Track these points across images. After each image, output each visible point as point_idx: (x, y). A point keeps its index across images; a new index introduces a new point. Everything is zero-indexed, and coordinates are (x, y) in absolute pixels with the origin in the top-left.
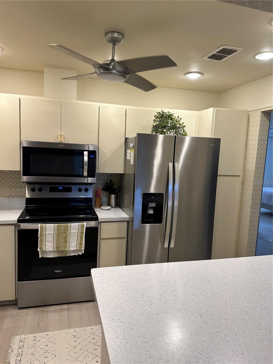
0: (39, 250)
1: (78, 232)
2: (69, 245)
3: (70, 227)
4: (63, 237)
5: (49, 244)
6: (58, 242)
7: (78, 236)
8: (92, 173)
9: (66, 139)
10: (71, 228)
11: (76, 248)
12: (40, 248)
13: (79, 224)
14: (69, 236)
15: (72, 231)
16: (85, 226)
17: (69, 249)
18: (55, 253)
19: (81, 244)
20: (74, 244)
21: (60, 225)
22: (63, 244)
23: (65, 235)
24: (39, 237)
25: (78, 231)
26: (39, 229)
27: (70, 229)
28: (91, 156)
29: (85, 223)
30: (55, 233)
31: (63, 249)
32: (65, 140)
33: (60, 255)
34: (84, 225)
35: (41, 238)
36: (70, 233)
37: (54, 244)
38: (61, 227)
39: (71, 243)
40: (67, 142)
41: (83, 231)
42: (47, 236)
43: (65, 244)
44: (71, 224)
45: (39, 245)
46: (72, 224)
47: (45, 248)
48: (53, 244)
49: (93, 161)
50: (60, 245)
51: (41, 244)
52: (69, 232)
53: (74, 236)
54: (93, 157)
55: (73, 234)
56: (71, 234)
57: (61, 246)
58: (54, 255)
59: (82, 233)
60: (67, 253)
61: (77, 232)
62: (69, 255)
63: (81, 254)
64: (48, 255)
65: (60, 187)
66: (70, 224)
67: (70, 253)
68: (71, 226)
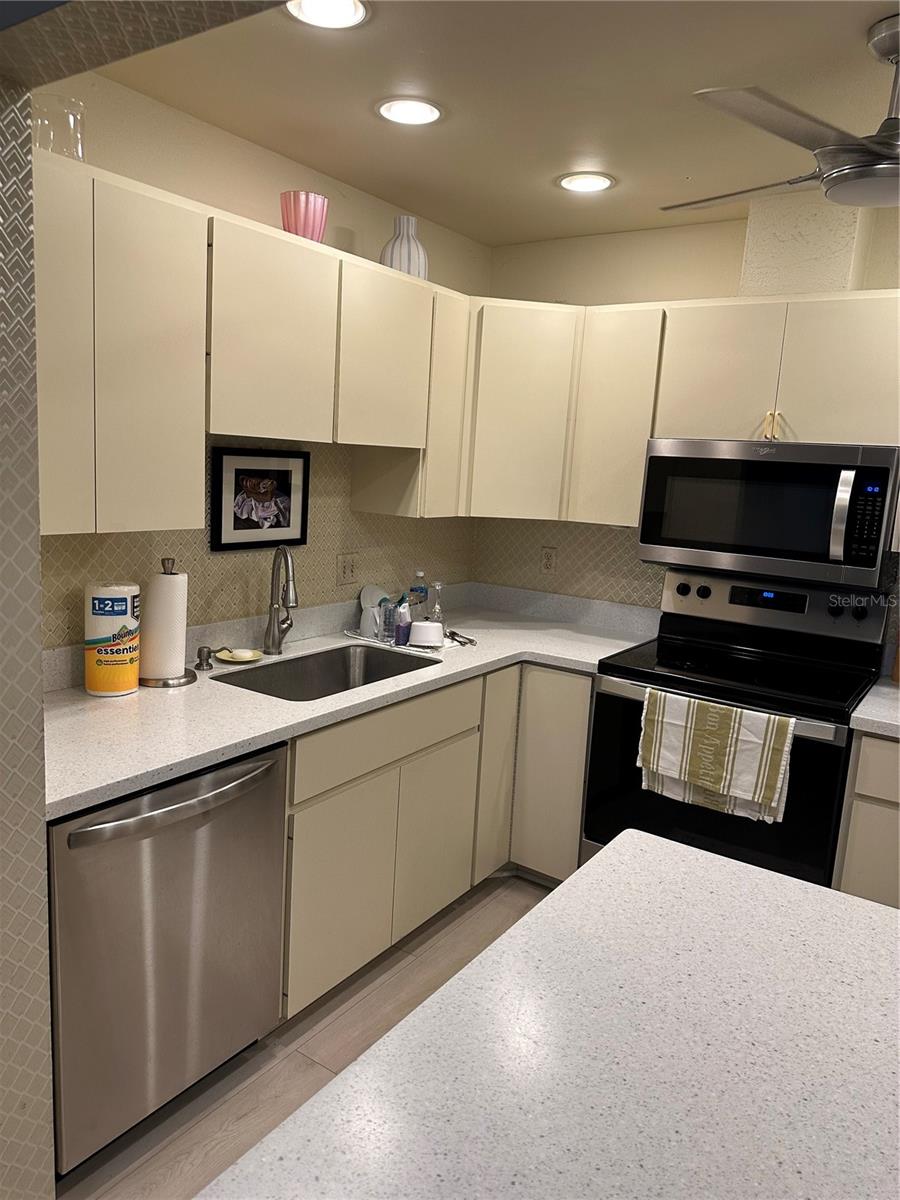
0: (639, 764)
1: (764, 744)
2: (728, 777)
3: (737, 720)
4: (711, 745)
5: (668, 754)
6: (695, 758)
7: (762, 756)
8: (863, 550)
9: (791, 429)
10: (740, 724)
11: (753, 798)
12: (644, 760)
13: (769, 718)
14: (733, 749)
15: (744, 735)
16: (791, 729)
17: (728, 792)
18: (687, 791)
19: (770, 787)
20: (748, 778)
21: (708, 706)
22: (712, 770)
23: (718, 742)
24: (643, 726)
25: (765, 740)
26: (646, 703)
27: (737, 725)
28: (870, 489)
29: (793, 720)
30: (689, 725)
31: (708, 785)
32: (787, 430)
33: (700, 801)
34: (786, 725)
35: (648, 730)
36: (737, 739)
37: (682, 761)
38: (710, 712)
39: (739, 774)
40: (792, 440)
41: (783, 745)
42: (667, 731)
43: (718, 772)
44: (742, 712)
45: (640, 750)
46: (745, 711)
47: (657, 766)
48: (680, 759)
49: (874, 506)
50: (701, 768)
51: (648, 750)
52: (735, 736)
53: (748, 753)
54: (877, 489)
55: (745, 747)
56: (739, 744)
57: (704, 774)
58: (685, 794)
59: (777, 751)
60: (725, 803)
61: (762, 742)
62: (730, 812)
63: (769, 820)
64: (667, 790)
65: (768, 591)
66: (739, 710)
67: (735, 806)
68: (740, 718)
